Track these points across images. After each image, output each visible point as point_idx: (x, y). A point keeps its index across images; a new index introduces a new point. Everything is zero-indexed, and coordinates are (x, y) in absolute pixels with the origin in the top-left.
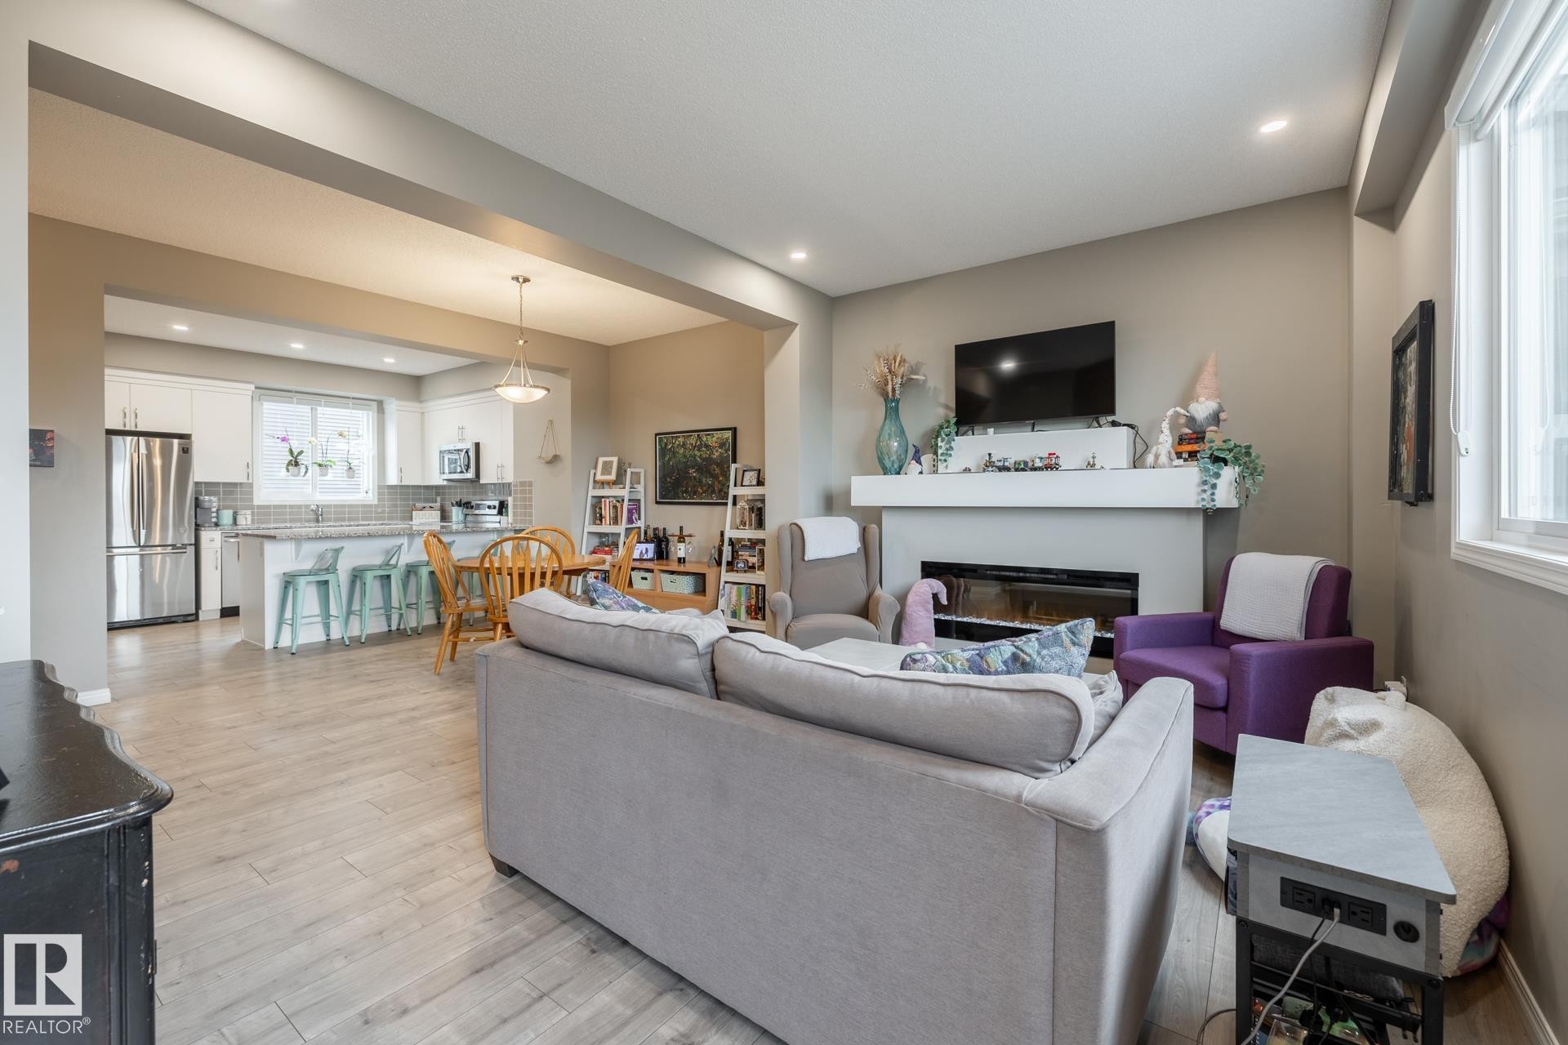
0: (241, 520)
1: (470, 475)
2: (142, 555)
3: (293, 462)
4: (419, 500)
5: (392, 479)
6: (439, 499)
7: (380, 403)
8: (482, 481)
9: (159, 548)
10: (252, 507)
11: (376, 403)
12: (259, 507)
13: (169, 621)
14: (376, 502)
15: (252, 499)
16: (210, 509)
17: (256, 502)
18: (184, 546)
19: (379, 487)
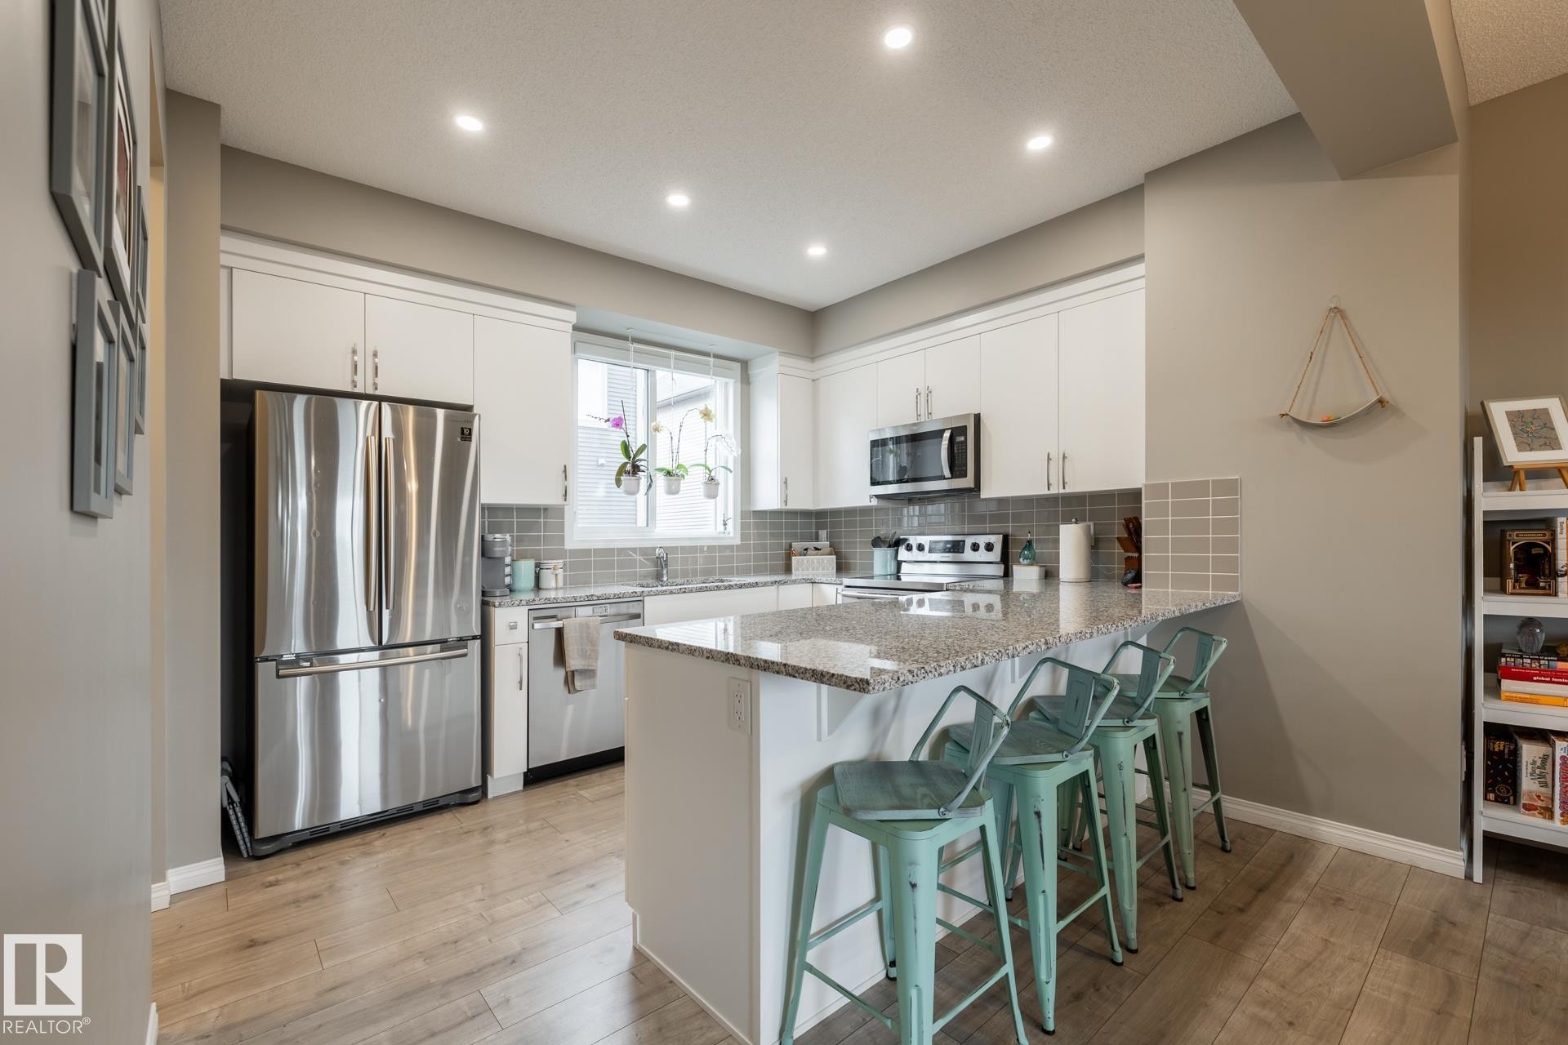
0: (548, 580)
1: (967, 482)
2: (384, 668)
3: (629, 467)
4: (795, 537)
5: (768, 498)
6: (823, 534)
7: (745, 364)
8: (984, 494)
9: (411, 650)
10: (561, 554)
11: (739, 364)
12: (574, 553)
13: (433, 808)
14: (738, 542)
15: (562, 538)
16: (502, 559)
17: (568, 545)
18: (462, 641)
19: (744, 515)
